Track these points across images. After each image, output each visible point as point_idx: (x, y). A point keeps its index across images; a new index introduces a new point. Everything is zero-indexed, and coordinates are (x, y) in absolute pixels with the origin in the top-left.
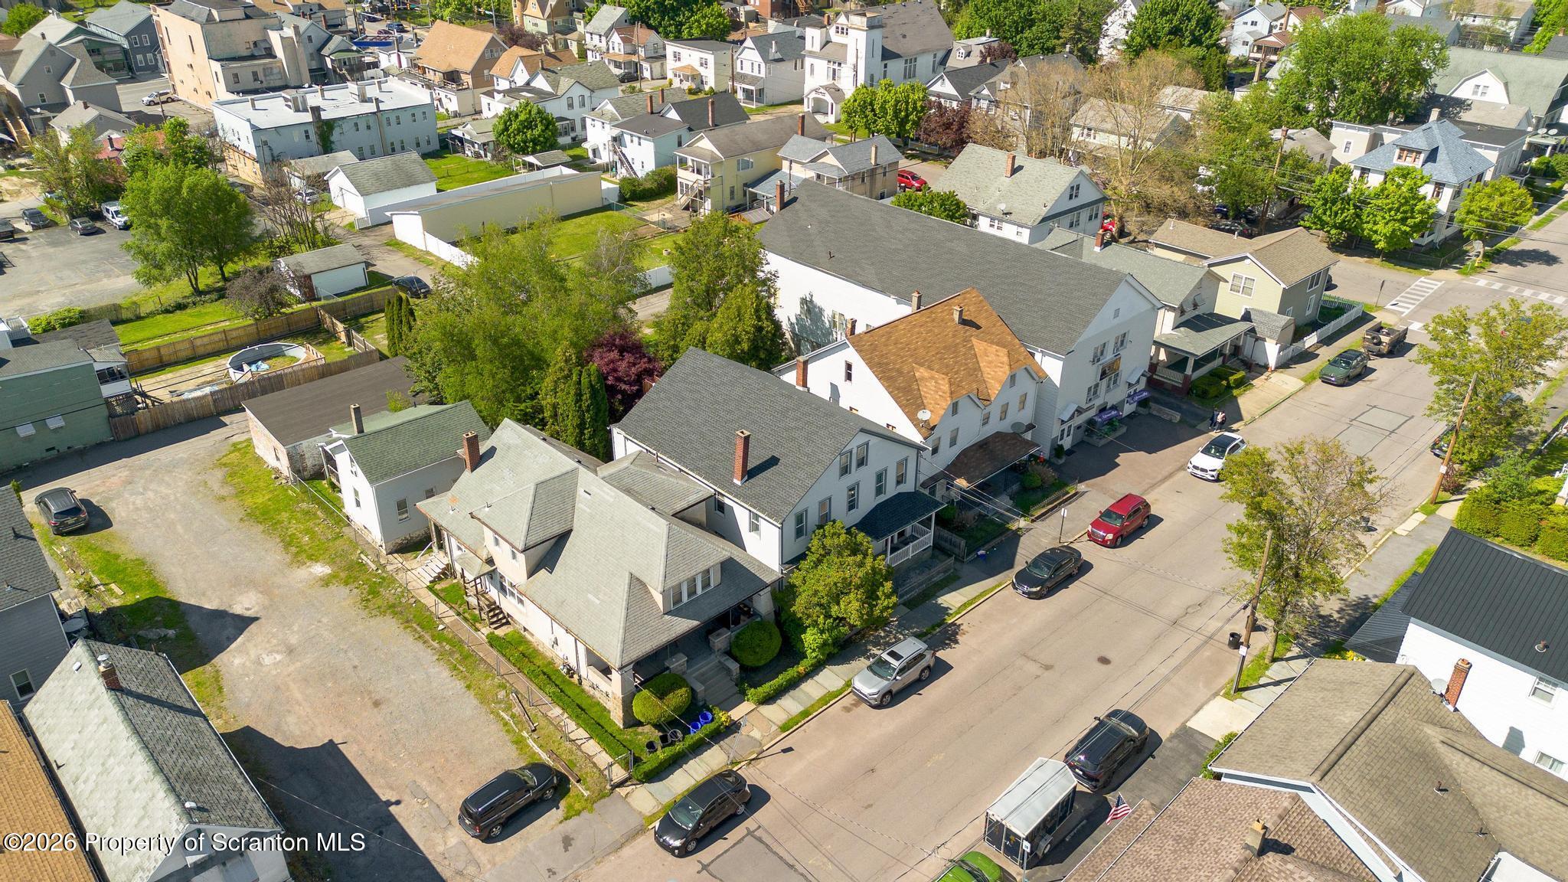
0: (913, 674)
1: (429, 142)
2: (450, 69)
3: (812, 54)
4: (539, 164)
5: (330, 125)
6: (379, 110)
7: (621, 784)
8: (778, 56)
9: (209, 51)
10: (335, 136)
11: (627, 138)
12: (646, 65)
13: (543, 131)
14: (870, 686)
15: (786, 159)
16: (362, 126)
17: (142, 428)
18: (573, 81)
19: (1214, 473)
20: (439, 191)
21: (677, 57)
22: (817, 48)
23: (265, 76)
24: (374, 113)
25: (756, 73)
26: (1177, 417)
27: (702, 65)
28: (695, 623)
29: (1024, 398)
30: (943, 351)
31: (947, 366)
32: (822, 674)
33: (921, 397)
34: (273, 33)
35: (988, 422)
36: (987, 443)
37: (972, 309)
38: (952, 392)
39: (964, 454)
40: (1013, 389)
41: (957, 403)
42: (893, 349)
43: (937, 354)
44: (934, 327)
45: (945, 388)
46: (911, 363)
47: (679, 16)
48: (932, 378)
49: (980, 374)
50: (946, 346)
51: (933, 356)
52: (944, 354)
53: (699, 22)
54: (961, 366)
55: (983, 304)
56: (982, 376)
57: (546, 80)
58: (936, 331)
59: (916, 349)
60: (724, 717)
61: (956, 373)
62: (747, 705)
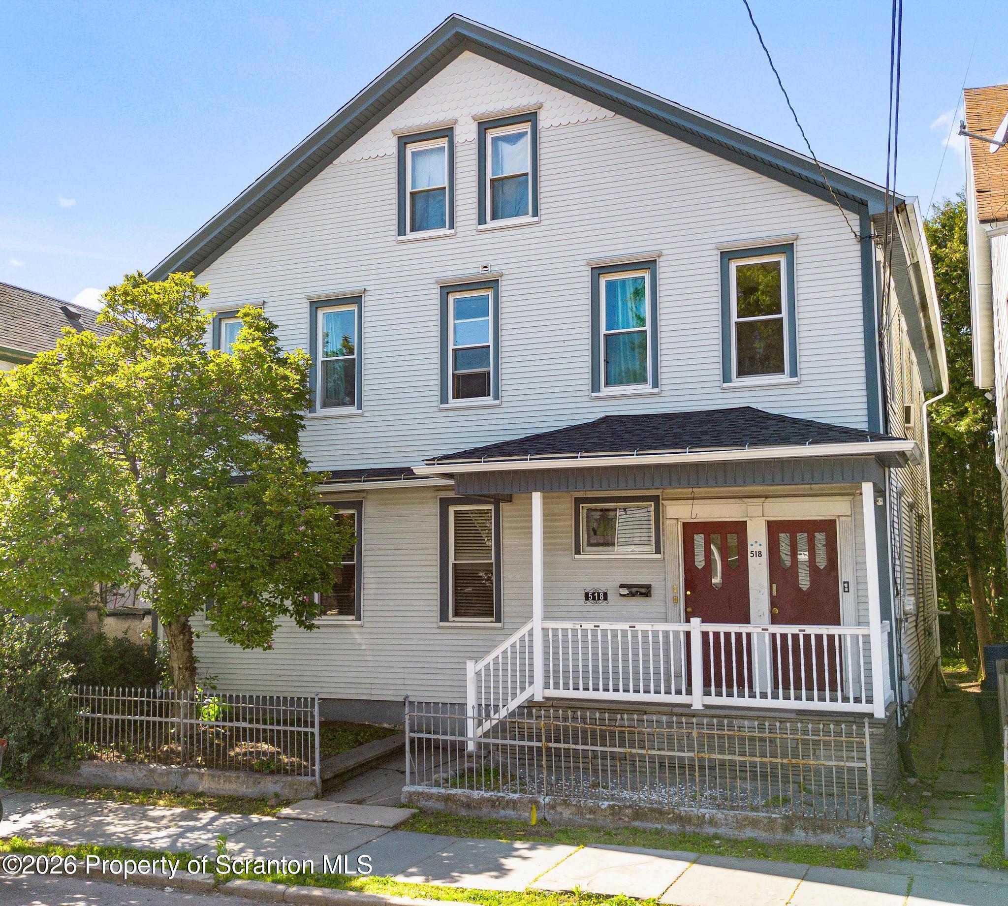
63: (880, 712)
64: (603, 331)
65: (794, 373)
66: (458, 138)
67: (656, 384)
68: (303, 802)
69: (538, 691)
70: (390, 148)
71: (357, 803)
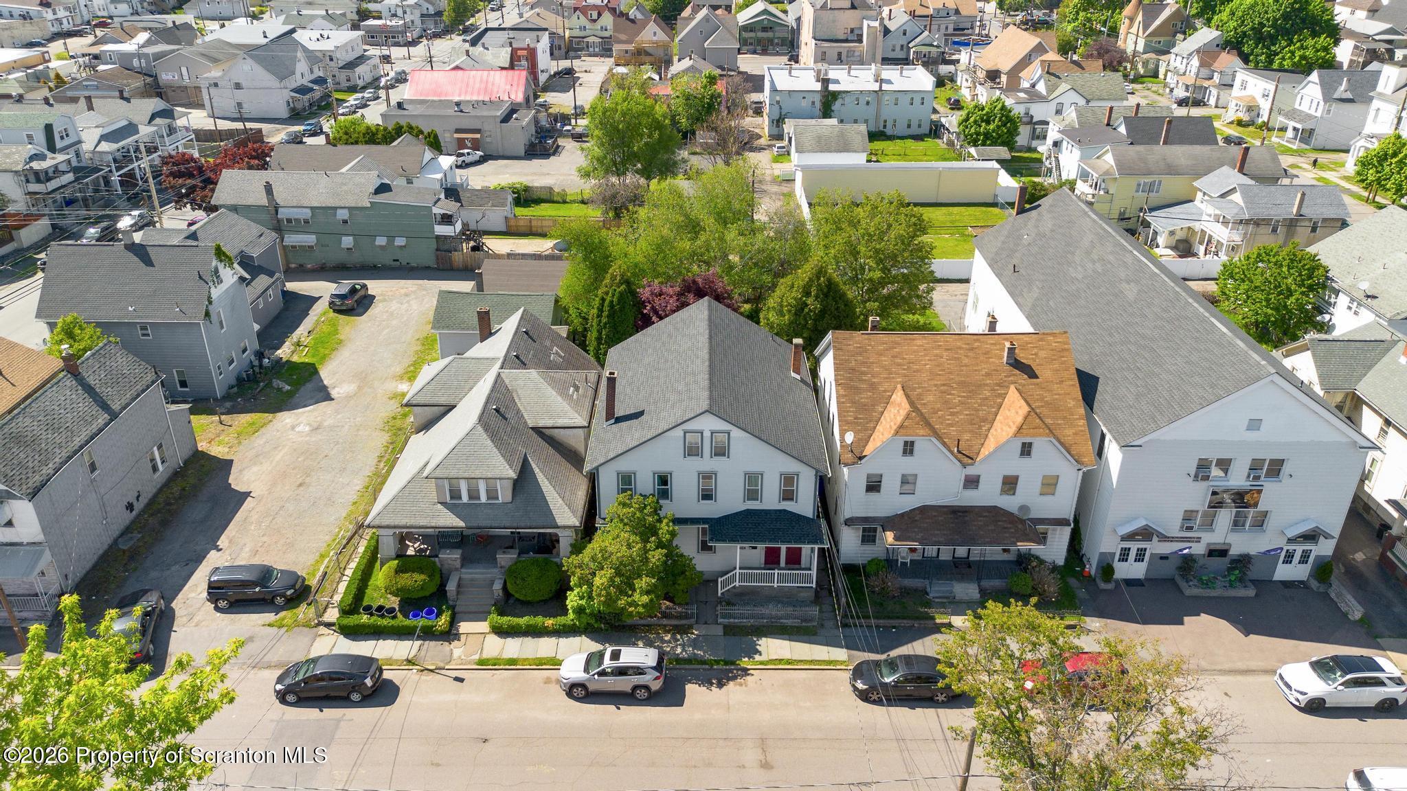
0: (624, 684)
1: (920, 126)
2: (994, 69)
3: (1382, 96)
4: (976, 157)
5: (835, 95)
6: (881, 90)
7: (328, 625)
8: (1349, 95)
9: (814, 32)
10: (836, 106)
11: (1065, 143)
12: (1214, 92)
13: (998, 127)
14: (574, 669)
15: (1201, 191)
16: (863, 101)
17: (455, 265)
18: (1070, 87)
19: (1301, 697)
20: (868, 161)
21: (1244, 86)
22: (1389, 90)
23: (847, 57)
24: (876, 92)
25: (1312, 112)
26: (1357, 613)
27: (1264, 96)
28: (462, 524)
29: (1053, 481)
30: (955, 385)
31: (946, 402)
32: (571, 639)
33: (878, 421)
34: (865, 23)
35: (977, 487)
36: (966, 512)
37: (1042, 354)
38: (901, 427)
39: (924, 510)
40: (1026, 460)
41: (912, 443)
42: (886, 360)
43: (944, 385)
44: (967, 356)
45: (899, 419)
46: (897, 383)
47: (1274, 45)
48: (899, 405)
49: (988, 426)
50: (965, 382)
51: (936, 385)
52: (954, 389)
53: (1293, 53)
54: (966, 409)
55: (1065, 354)
56: (989, 430)
57: (1046, 84)
58: (966, 361)
59: (917, 371)
60: (443, 621)
61: (952, 414)
62: (483, 626)
63: (814, 586)
64: (747, 487)
65: (796, 502)
66: (705, 434)
67: (761, 501)
68: (695, 626)
69: (737, 584)
70: (682, 434)
71: (706, 623)
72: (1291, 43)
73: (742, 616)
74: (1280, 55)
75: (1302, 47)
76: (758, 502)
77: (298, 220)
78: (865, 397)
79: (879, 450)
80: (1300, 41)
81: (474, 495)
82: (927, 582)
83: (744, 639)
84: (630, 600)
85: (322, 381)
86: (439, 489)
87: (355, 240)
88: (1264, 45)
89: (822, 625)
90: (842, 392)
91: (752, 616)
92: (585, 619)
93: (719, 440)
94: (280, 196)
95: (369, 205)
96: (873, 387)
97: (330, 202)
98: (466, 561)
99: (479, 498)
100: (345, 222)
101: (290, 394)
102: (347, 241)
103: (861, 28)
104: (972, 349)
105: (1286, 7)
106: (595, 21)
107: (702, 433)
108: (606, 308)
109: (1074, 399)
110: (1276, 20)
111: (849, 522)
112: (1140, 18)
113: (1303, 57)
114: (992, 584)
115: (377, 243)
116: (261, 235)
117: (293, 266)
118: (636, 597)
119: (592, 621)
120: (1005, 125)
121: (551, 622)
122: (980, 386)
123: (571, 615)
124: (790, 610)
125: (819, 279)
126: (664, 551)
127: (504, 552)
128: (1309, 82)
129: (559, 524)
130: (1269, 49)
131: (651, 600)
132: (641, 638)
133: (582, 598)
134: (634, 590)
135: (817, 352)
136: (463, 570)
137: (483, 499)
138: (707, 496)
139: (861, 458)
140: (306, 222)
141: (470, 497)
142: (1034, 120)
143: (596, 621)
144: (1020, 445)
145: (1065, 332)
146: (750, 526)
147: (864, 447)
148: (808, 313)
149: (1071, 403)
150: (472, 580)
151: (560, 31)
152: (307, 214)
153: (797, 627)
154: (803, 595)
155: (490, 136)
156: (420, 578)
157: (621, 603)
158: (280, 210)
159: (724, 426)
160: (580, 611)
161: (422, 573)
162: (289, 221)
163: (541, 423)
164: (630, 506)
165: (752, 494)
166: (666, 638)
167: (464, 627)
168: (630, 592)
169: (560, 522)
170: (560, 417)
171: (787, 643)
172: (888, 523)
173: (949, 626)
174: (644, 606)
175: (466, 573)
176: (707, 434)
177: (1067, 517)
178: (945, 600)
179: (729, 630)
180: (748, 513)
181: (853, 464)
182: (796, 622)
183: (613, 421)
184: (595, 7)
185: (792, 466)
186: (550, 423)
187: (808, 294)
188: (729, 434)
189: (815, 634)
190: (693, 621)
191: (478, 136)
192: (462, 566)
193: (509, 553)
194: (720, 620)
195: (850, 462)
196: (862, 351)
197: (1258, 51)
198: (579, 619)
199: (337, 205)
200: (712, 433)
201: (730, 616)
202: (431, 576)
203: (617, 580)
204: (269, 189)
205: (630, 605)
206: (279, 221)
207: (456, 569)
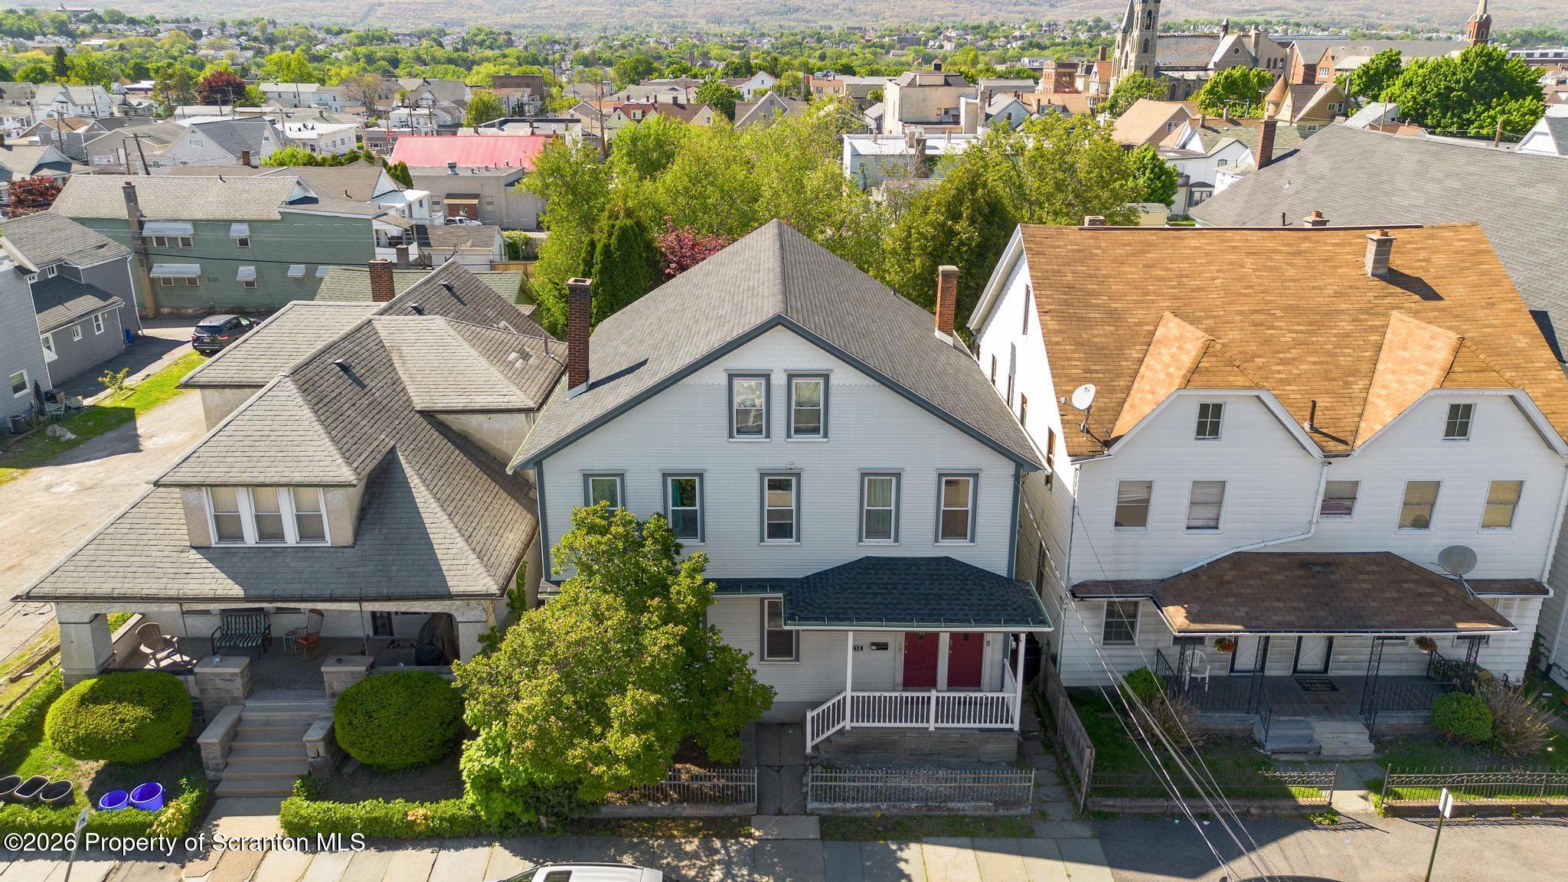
5: (934, 158)
9: (901, 113)
18: (1234, 140)
28: (237, 591)
29: (1510, 496)
30: (1279, 313)
31: (1267, 341)
32: (468, 852)
33: (1134, 375)
34: (963, 100)
35: (1349, 511)
36: (1329, 564)
37: (1439, 259)
38: (1195, 370)
39: (1238, 561)
40: (1458, 445)
41: (1218, 409)
42: (1134, 272)
43: (1257, 312)
44: (1292, 265)
45: (1187, 359)
46: (1162, 309)
47: (1467, 112)
48: (1180, 338)
49: (1362, 383)
50: (1297, 308)
51: (1240, 313)
52: (1278, 318)
53: (1494, 119)
54: (1310, 353)
55: (1485, 258)
56: (1367, 389)
57: (1202, 139)
58: (1291, 272)
59: (1198, 289)
60: (173, 812)
61: (1284, 362)
62: (268, 826)
63: (1016, 727)
64: (866, 507)
65: (973, 540)
66: (774, 381)
67: (896, 540)
68: (754, 819)
69: (847, 724)
70: (723, 380)
71: (780, 813)
72: (1489, 107)
73: (860, 795)
74: (1477, 124)
75: (1503, 112)
76: (890, 542)
77: (173, 240)
78: (1101, 334)
79: (1147, 425)
80: (1501, 105)
81: (269, 527)
82: (1255, 719)
83: (869, 847)
84: (595, 746)
85: (136, 429)
86: (192, 514)
87: (258, 270)
88: (1453, 115)
89: (1043, 814)
90: (1053, 325)
91: (880, 796)
92: (499, 804)
93: (806, 394)
94: (148, 204)
95: (279, 217)
96: (1114, 317)
97: (221, 213)
98: (256, 685)
99: (280, 536)
100: (244, 242)
101: (71, 445)
102: (247, 272)
103: (958, 109)
104: (1299, 253)
105: (1479, 66)
106: (639, 121)
107: (767, 377)
108: (598, 257)
109: (1525, 334)
110: (1467, 81)
111: (1081, 592)
112: (1288, 101)
113: (1506, 123)
114: (1394, 721)
115: (290, 274)
116: (101, 247)
117: (166, 310)
118: (612, 739)
119: (517, 809)
120: (1159, 178)
121: (421, 811)
122: (1332, 313)
123: (470, 797)
124: (966, 779)
125: (973, 191)
126: (681, 629)
127: (340, 661)
128: (1535, 133)
129: (454, 590)
130: (1459, 117)
131: (648, 747)
132: (632, 848)
133: (491, 752)
134: (606, 723)
135: (973, 324)
136: (250, 703)
137: (291, 537)
138: (780, 527)
139: (1108, 444)
140: (186, 242)
141: (263, 536)
142: (1191, 182)
143: (527, 810)
144: (1446, 410)
145: (1474, 225)
146: (875, 589)
147: (1113, 422)
148: (958, 249)
149: (1523, 342)
150: (267, 723)
151: (598, 132)
152: (188, 230)
153: (988, 819)
154: (992, 747)
155: (491, 203)
156: (132, 712)
157: (575, 755)
158: (146, 226)
159: (812, 358)
160: (488, 782)
161: (141, 703)
162: (160, 240)
163: (440, 404)
164: (604, 531)
165: (877, 523)
166: (688, 848)
167: (228, 827)
168: (598, 730)
169: (455, 585)
170: (481, 392)
171: (969, 854)
172: (1163, 591)
173: (1328, 810)
174: (629, 761)
175: (253, 710)
176: (779, 380)
177: (1535, 576)
178: (1300, 758)
179: (834, 828)
180: (868, 564)
181: (1093, 454)
182: (983, 809)
183: (583, 387)
184: (638, 106)
185: (964, 455)
186: (458, 403)
187: (956, 217)
188: (826, 377)
189: (1029, 834)
190: (751, 806)
191: (476, 202)
192: (250, 693)
193: (350, 663)
194: (811, 805)
195: (1085, 450)
196: (1083, 256)
197: (1447, 120)
198: (486, 802)
199: (231, 217)
200: (790, 377)
201: (835, 795)
202: (162, 712)
203: (568, 699)
204: (130, 192)
205: (597, 759)
206: (144, 240)
207: (235, 701)
